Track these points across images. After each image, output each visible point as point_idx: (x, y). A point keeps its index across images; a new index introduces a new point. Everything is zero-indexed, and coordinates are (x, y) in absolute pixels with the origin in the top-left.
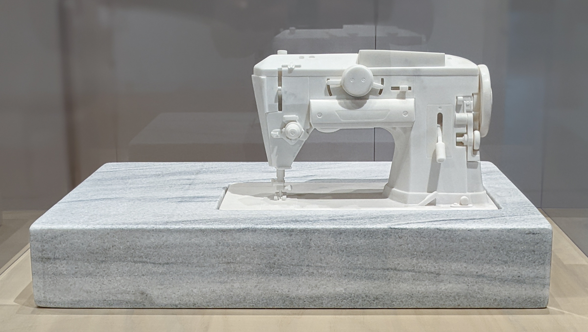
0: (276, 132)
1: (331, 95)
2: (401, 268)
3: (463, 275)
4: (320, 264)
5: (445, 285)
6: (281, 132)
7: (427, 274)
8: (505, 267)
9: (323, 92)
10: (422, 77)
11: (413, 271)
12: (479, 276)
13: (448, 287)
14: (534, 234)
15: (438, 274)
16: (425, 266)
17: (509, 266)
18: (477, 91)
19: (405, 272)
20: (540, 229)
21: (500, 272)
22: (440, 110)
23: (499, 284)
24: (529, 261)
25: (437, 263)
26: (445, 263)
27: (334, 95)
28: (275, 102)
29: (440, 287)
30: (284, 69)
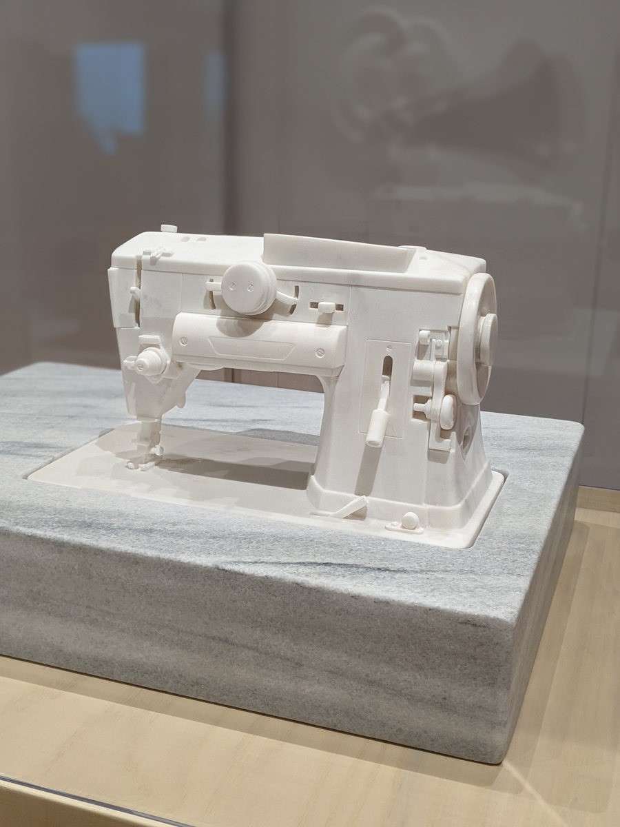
0: (131, 360)
1: (214, 307)
2: (236, 641)
3: (342, 675)
4: (106, 608)
5: (310, 685)
7: (279, 660)
8: (419, 677)
9: (202, 302)
10: (362, 289)
11: (256, 649)
12: (371, 683)
13: (316, 689)
14: (475, 625)
15: (299, 665)
16: (276, 646)
17: (426, 675)
18: (455, 323)
19: (242, 648)
20: (487, 619)
21: (410, 682)
22: (389, 352)
23: (407, 703)
24: (465, 675)
25: (296, 644)
26: (311, 648)
27: (219, 309)
28: (130, 311)
29: (302, 688)
30: (145, 257)
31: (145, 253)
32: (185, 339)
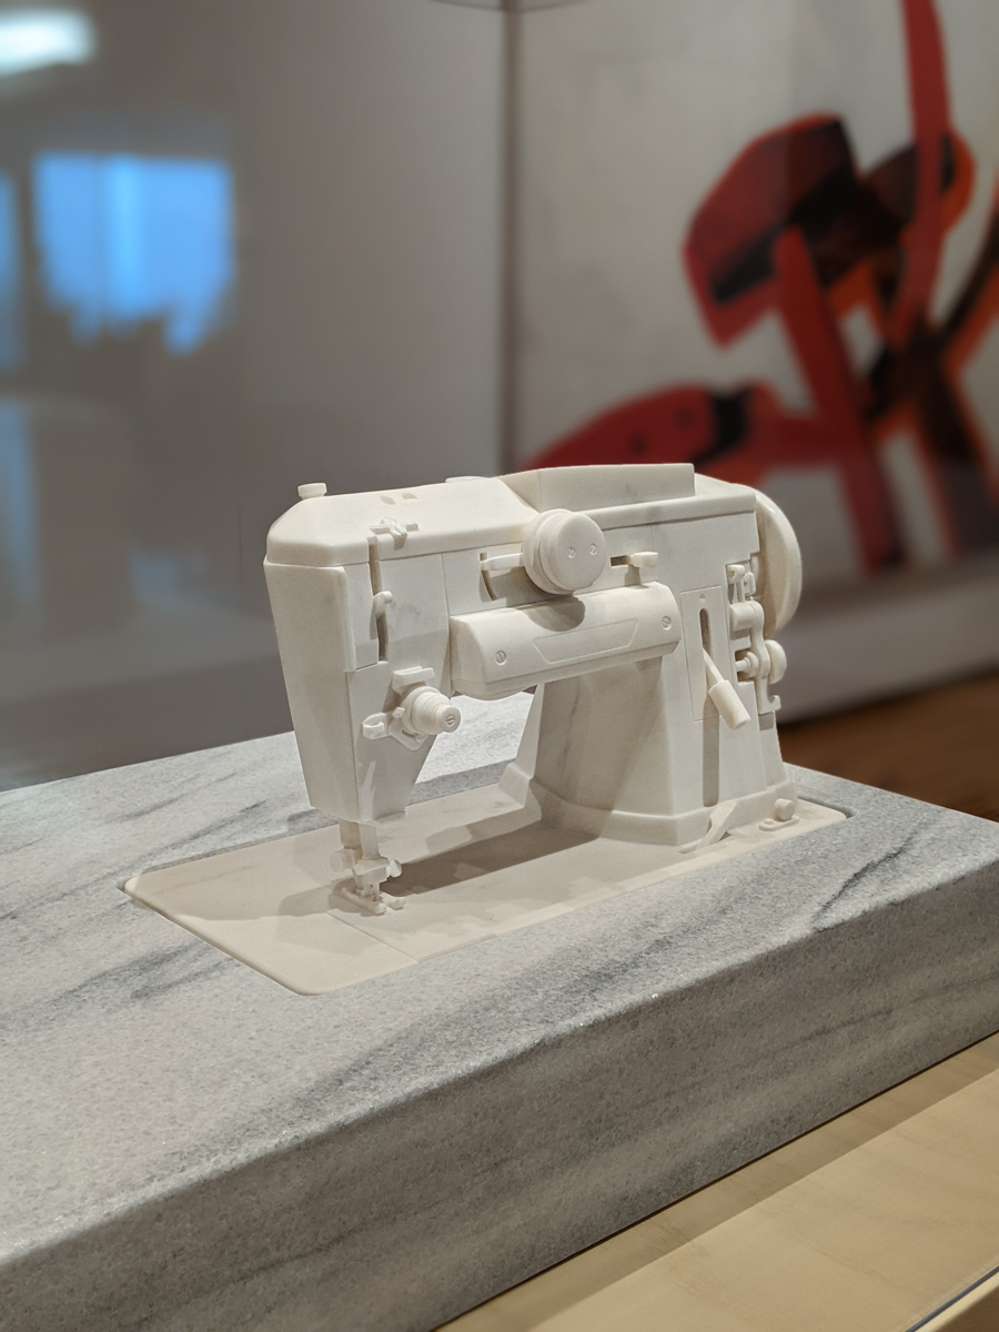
0: (375, 722)
1: (493, 597)
2: (833, 1024)
3: (925, 997)
4: (691, 1079)
5: (898, 1031)
6: (390, 720)
7: (872, 1019)
9: (478, 593)
10: (662, 526)
11: (851, 1021)
12: (947, 988)
15: (890, 1011)
16: (870, 1001)
17: (988, 948)
18: (757, 549)
19: (839, 1030)
21: (975, 965)
22: (703, 604)
23: (973, 992)
25: (888, 986)
26: (901, 981)
27: (502, 597)
28: (372, 638)
29: (891, 1040)
30: (383, 538)
31: (378, 532)
32: (502, 655)
